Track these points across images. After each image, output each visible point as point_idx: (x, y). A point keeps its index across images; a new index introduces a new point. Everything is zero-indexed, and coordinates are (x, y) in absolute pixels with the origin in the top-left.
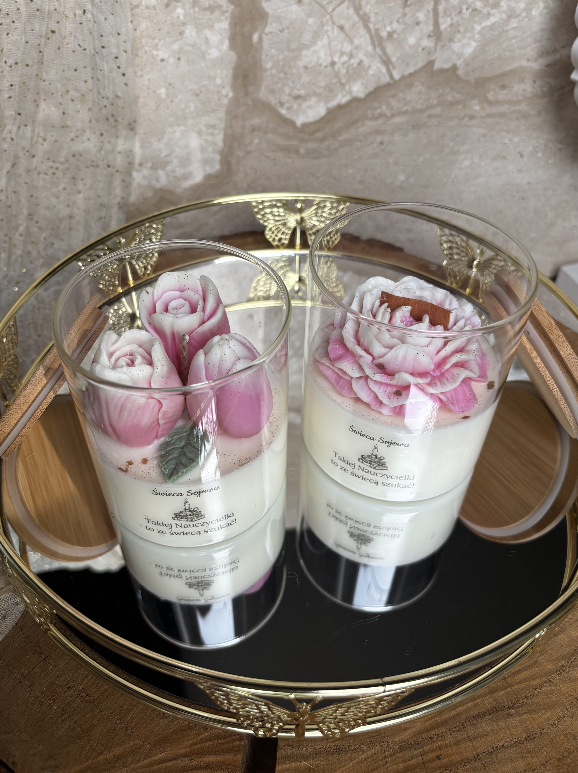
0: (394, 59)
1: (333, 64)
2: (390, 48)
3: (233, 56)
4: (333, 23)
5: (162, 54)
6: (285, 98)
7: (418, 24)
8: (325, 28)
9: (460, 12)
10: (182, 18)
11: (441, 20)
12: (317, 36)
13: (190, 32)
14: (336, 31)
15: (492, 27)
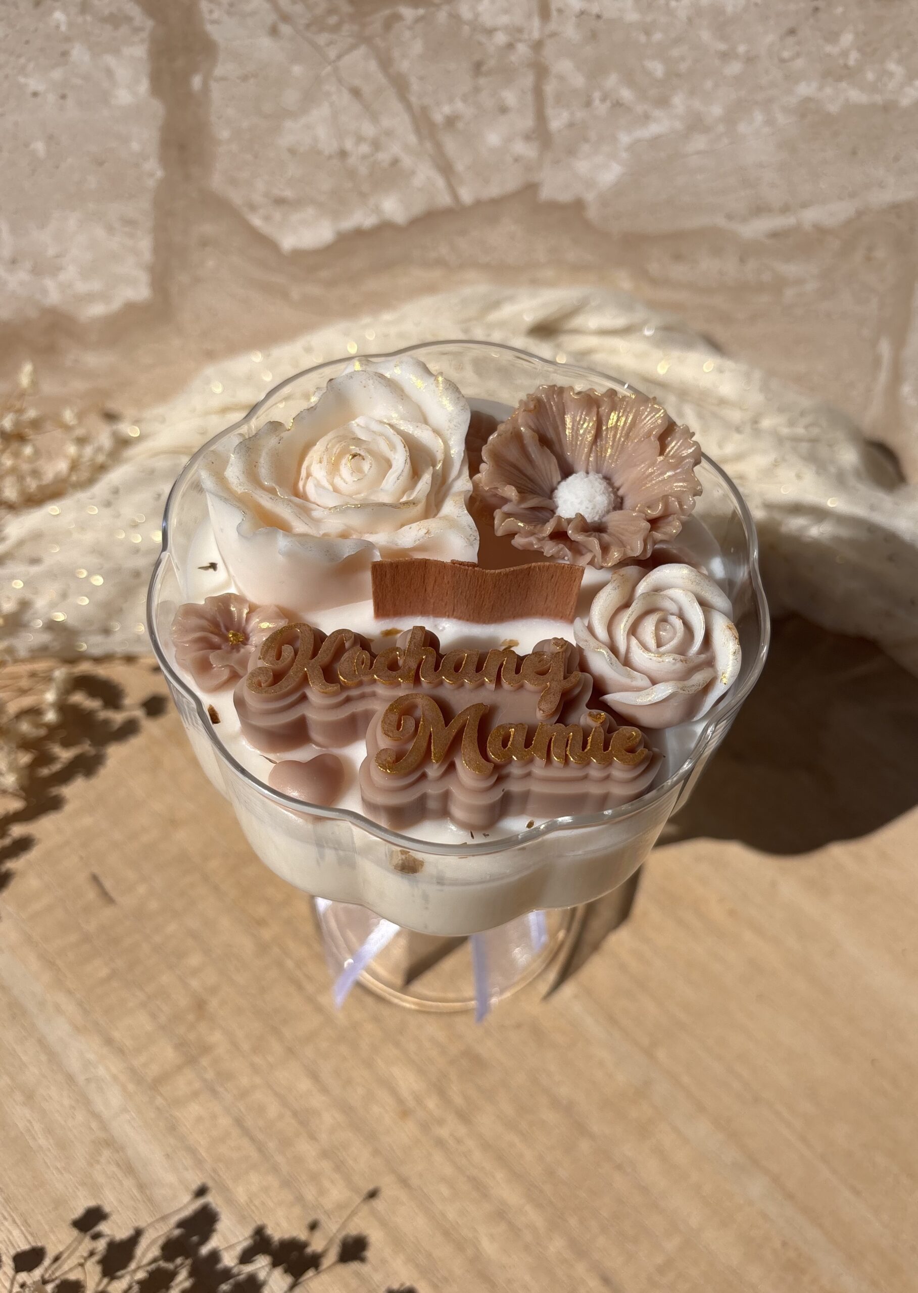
0: (460, 167)
1: (343, 154)
2: (451, 145)
3: (157, 107)
4: (340, 81)
5: (34, 83)
6: (257, 198)
7: (503, 110)
8: (327, 87)
9: (588, 104)
10: (63, 28)
11: (550, 112)
12: (309, 98)
13: (79, 53)
14: (346, 98)
15: (655, 142)
